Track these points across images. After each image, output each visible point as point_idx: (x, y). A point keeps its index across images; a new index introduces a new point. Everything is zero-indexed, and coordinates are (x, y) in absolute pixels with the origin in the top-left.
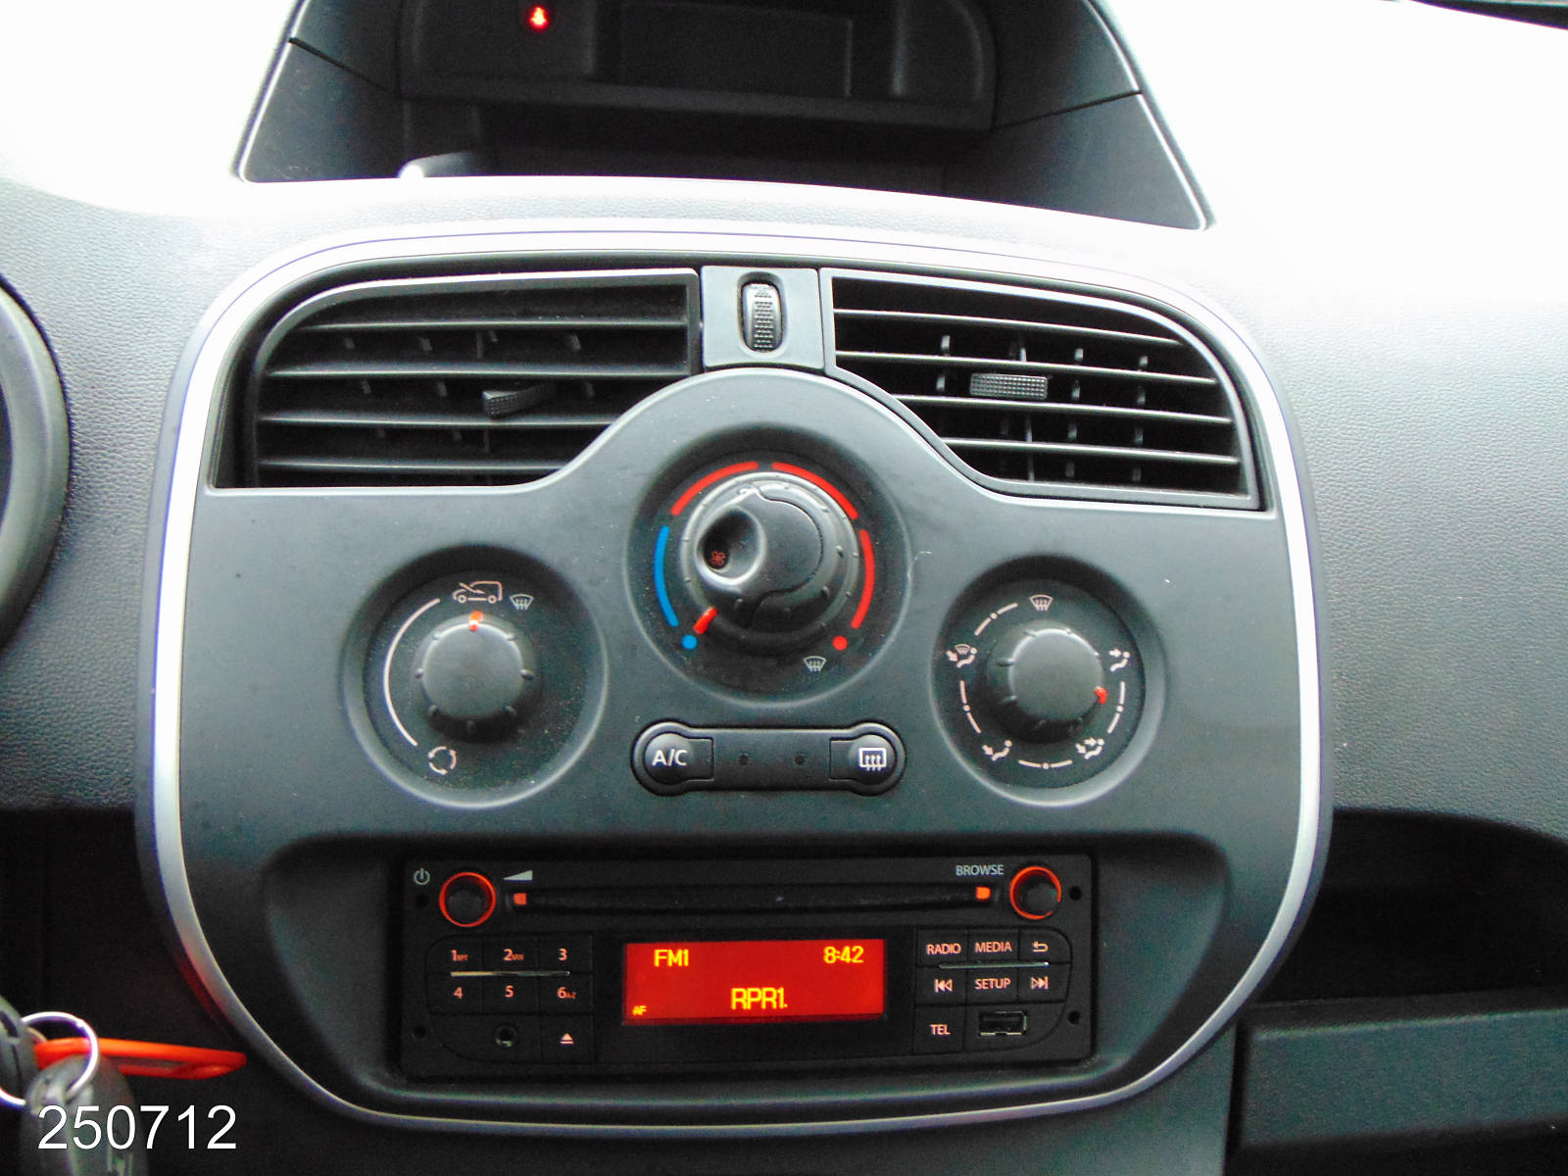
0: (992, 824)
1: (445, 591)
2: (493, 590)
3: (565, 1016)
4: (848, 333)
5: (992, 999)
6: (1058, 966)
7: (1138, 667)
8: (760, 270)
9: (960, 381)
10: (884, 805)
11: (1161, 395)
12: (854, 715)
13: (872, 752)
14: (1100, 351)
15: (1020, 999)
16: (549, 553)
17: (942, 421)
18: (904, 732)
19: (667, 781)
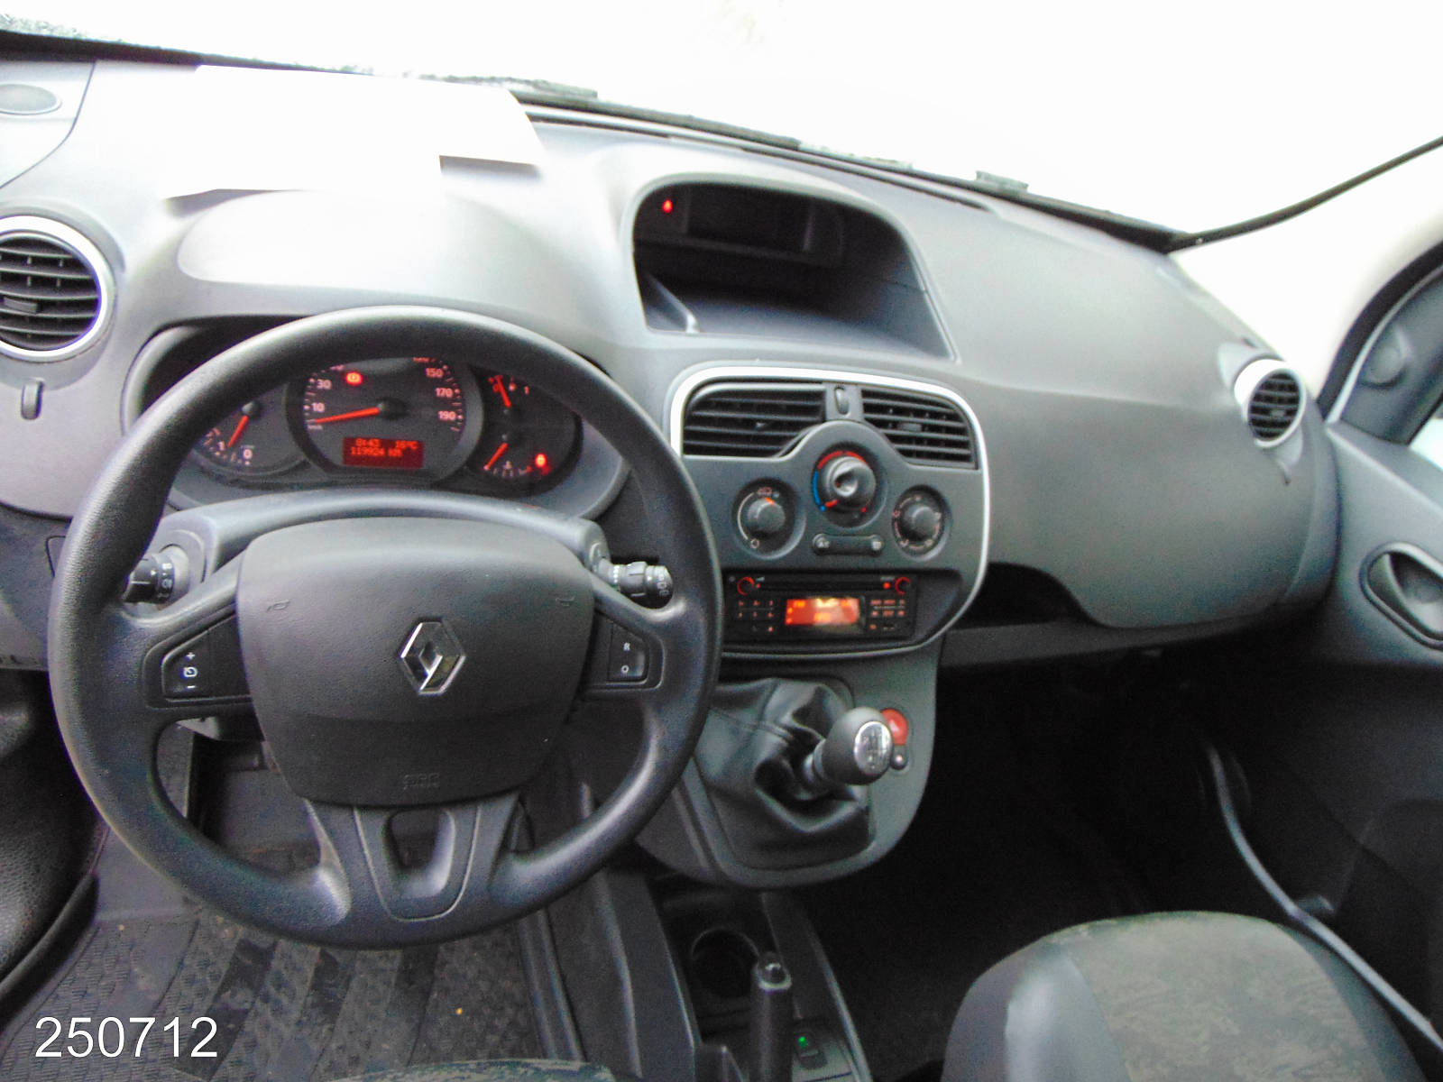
0: (906, 566)
1: (755, 491)
2: (768, 491)
3: (769, 622)
4: (868, 408)
5: (888, 618)
6: (907, 608)
7: (942, 520)
8: (840, 385)
9: (895, 425)
10: (876, 560)
11: (950, 430)
12: (868, 532)
13: (876, 545)
14: (935, 415)
15: (895, 618)
16: (785, 479)
17: (894, 439)
18: (884, 540)
19: (821, 552)
